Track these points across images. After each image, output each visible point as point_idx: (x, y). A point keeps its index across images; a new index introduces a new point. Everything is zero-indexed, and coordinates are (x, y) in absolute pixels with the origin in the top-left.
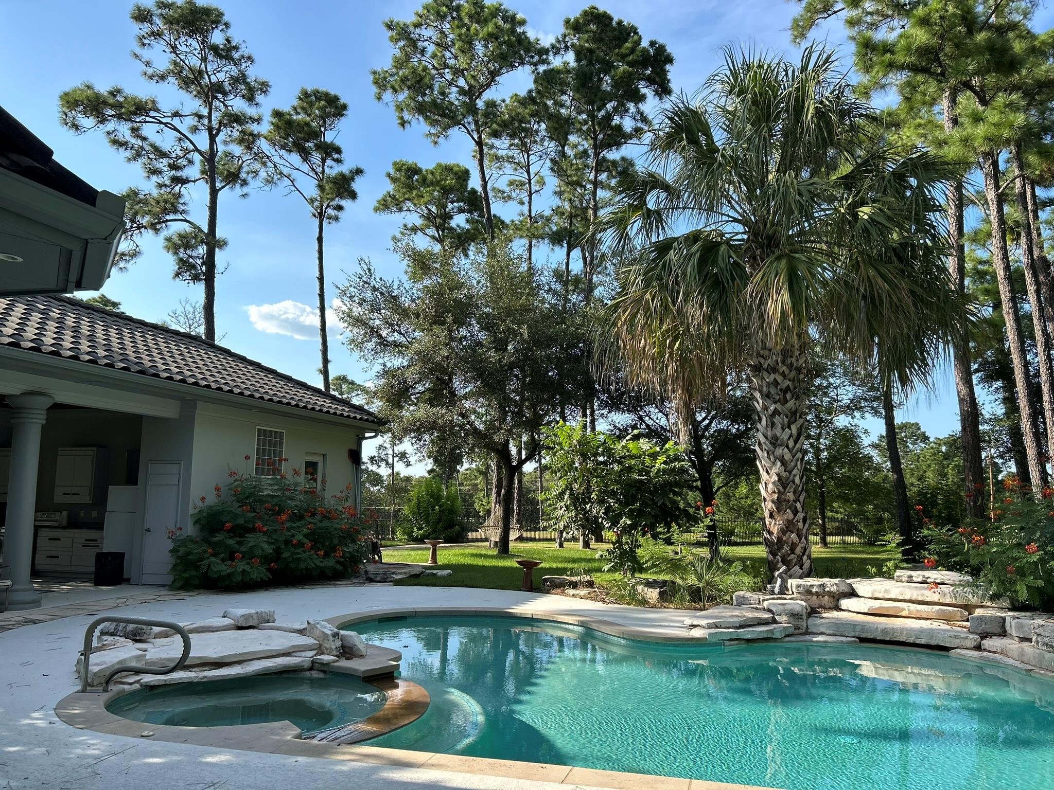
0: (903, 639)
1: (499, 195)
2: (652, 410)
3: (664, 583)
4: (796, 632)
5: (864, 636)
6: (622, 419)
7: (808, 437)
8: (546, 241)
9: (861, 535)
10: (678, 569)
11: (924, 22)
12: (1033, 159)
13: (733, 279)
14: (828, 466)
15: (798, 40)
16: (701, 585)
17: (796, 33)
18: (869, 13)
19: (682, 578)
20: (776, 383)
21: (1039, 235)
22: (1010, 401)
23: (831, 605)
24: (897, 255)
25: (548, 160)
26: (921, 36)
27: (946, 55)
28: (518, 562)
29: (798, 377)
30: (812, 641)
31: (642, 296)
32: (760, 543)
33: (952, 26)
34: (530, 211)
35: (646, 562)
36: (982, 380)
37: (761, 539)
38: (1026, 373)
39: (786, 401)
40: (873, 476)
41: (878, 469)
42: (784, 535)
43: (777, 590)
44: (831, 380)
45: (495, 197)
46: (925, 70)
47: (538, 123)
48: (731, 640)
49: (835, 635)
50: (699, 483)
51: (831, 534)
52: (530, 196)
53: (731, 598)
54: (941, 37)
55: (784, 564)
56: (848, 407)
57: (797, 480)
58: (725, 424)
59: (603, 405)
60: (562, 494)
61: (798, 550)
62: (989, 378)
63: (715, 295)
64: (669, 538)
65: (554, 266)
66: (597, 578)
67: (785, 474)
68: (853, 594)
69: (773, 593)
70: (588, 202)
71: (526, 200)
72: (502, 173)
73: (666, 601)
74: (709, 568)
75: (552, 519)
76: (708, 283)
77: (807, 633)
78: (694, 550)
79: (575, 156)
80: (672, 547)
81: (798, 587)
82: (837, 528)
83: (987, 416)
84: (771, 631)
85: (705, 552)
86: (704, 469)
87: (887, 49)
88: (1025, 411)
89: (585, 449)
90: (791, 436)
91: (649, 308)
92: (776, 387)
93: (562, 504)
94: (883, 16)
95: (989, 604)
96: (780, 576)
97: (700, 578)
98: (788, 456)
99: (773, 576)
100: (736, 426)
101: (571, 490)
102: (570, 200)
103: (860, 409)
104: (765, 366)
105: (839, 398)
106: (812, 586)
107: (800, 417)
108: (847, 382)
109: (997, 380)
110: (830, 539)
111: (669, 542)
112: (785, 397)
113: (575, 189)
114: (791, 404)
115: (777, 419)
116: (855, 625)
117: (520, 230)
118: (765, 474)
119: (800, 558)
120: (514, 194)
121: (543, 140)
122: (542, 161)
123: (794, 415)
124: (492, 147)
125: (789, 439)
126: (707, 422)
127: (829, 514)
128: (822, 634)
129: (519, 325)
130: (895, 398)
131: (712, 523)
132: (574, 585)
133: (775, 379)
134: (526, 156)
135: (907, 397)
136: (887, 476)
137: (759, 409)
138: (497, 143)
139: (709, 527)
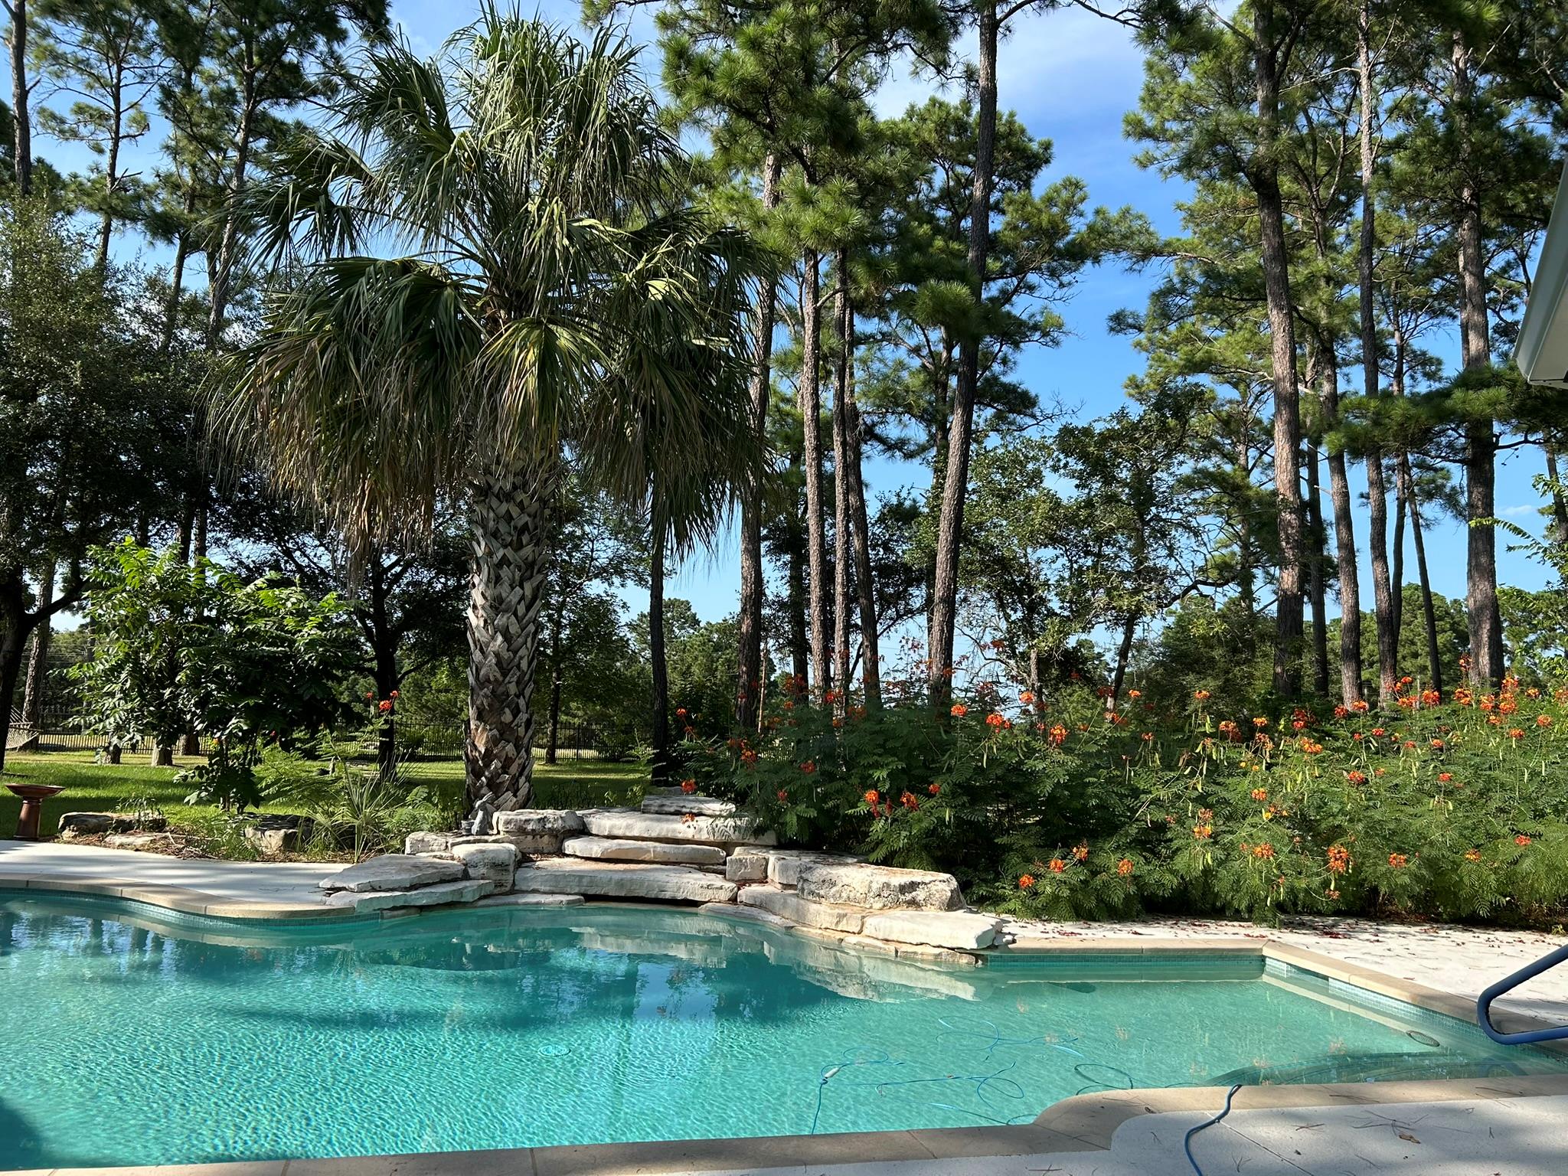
0: (642, 893)
1: (53, 124)
2: (308, 540)
3: (293, 821)
4: (496, 891)
5: (591, 891)
6: (252, 550)
7: (547, 605)
8: (140, 226)
9: (602, 747)
10: (323, 798)
11: (754, 45)
12: (859, 270)
13: (459, 344)
14: (570, 650)
15: (590, 24)
16: (357, 823)
17: (588, 12)
18: (687, 17)
19: (326, 813)
20: (509, 518)
21: (852, 375)
22: (797, 581)
23: (551, 849)
24: (691, 359)
25: (156, 88)
26: (749, 65)
27: (777, 102)
28: (11, 788)
29: (542, 513)
30: (517, 904)
31: (305, 343)
32: (459, 758)
33: (788, 64)
34: (113, 166)
35: (268, 787)
36: (769, 551)
37: (461, 752)
38: (822, 545)
39: (520, 546)
40: (627, 667)
41: (633, 658)
42: (496, 746)
43: (475, 828)
44: (587, 529)
45: (43, 125)
46: (749, 115)
47: (146, 18)
48: (394, 908)
49: (552, 893)
50: (375, 664)
51: (562, 747)
52: (116, 140)
53: (403, 843)
54: (774, 74)
55: (491, 789)
56: (604, 570)
57: (524, 664)
58: (425, 575)
59: (223, 522)
60: (118, 668)
61: (514, 769)
62: (777, 550)
63: (428, 364)
64: (313, 748)
65: (151, 270)
66: (170, 813)
67: (506, 655)
68: (582, 831)
69: (469, 832)
70: (229, 179)
71: (108, 145)
72: (61, 84)
73: (293, 850)
74: (373, 796)
75: (94, 712)
76: (418, 342)
77: (513, 891)
78: (354, 769)
79: (212, 94)
80: (318, 764)
81: (508, 822)
82: (571, 738)
83: (771, 597)
84: (460, 892)
85: (371, 771)
86: (386, 641)
87: (705, 69)
88: (815, 594)
89: (173, 593)
90: (523, 598)
91: (314, 366)
92: (509, 523)
93: (117, 687)
94: (704, 26)
95: (752, 841)
96: (483, 807)
97: (356, 811)
98: (514, 629)
99: (473, 808)
100: (443, 580)
101: (136, 662)
102: (194, 166)
103: (621, 573)
104: (496, 489)
105: (595, 555)
106: (527, 821)
107: (539, 572)
108: (606, 534)
109: (786, 553)
110: (559, 753)
111: (311, 755)
112: (520, 541)
113: (205, 151)
114: (528, 551)
115: (505, 572)
116: (581, 877)
117: (89, 195)
118: (478, 652)
119: (515, 780)
120: (83, 131)
121: (150, 48)
122: (145, 87)
123: (530, 568)
124: (46, 33)
125: (519, 602)
126: (398, 569)
127: (563, 718)
128: (535, 891)
129: (65, 360)
130: (667, 564)
131: (386, 727)
132: (125, 827)
133: (508, 511)
134: (115, 69)
135: (682, 559)
136: (643, 669)
137: (480, 553)
138: (57, 28)
139: (383, 733)
